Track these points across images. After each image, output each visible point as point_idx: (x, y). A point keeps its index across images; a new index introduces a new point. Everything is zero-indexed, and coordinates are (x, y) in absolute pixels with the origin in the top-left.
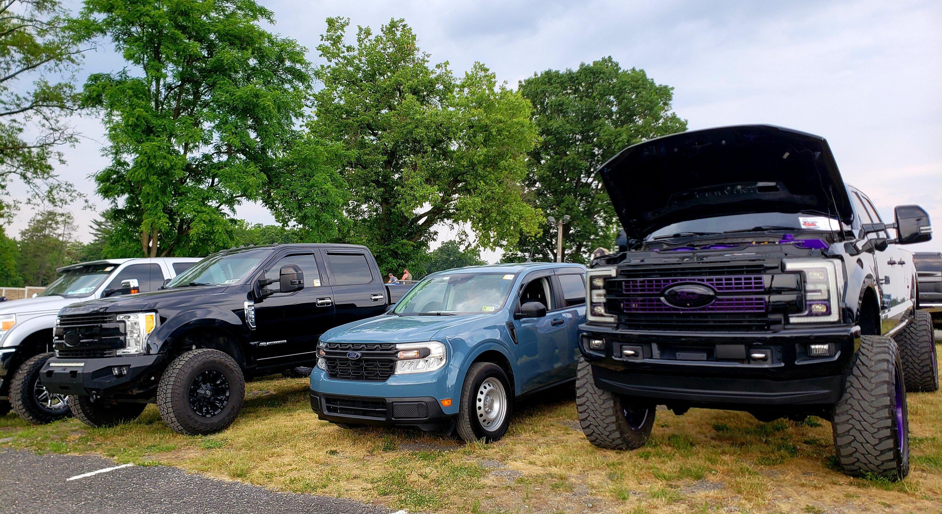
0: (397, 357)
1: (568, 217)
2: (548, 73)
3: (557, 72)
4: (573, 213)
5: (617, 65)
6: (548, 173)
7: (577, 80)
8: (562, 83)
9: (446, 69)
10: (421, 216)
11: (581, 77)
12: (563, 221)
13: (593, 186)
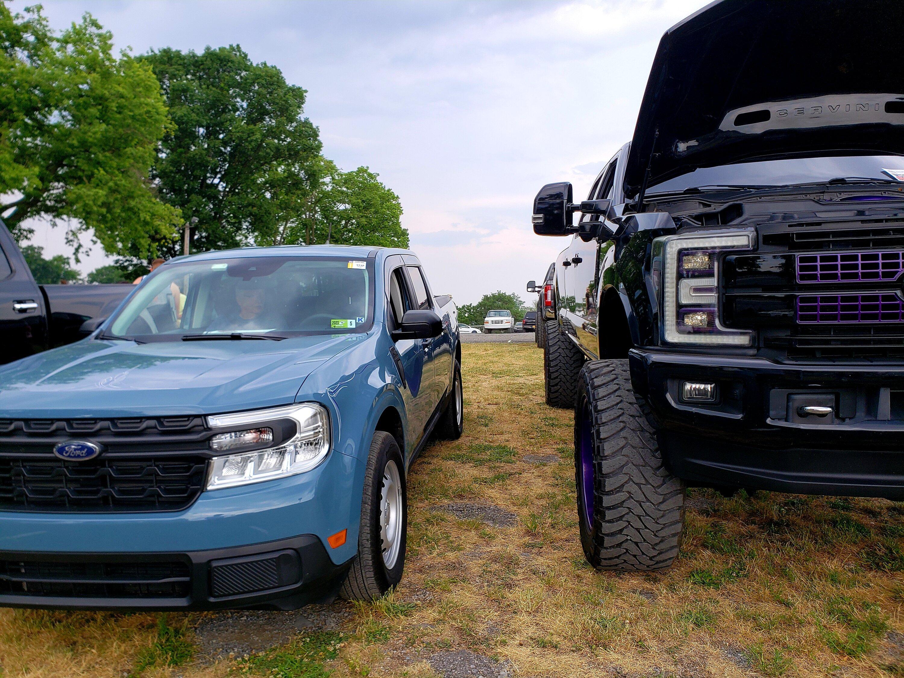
0: (210, 448)
1: (196, 220)
2: (167, 52)
3: (178, 52)
4: (201, 216)
5: (246, 56)
6: (171, 168)
7: (201, 65)
8: (184, 65)
9: (39, 15)
10: (6, 208)
11: (207, 62)
12: (190, 224)
13: (220, 188)
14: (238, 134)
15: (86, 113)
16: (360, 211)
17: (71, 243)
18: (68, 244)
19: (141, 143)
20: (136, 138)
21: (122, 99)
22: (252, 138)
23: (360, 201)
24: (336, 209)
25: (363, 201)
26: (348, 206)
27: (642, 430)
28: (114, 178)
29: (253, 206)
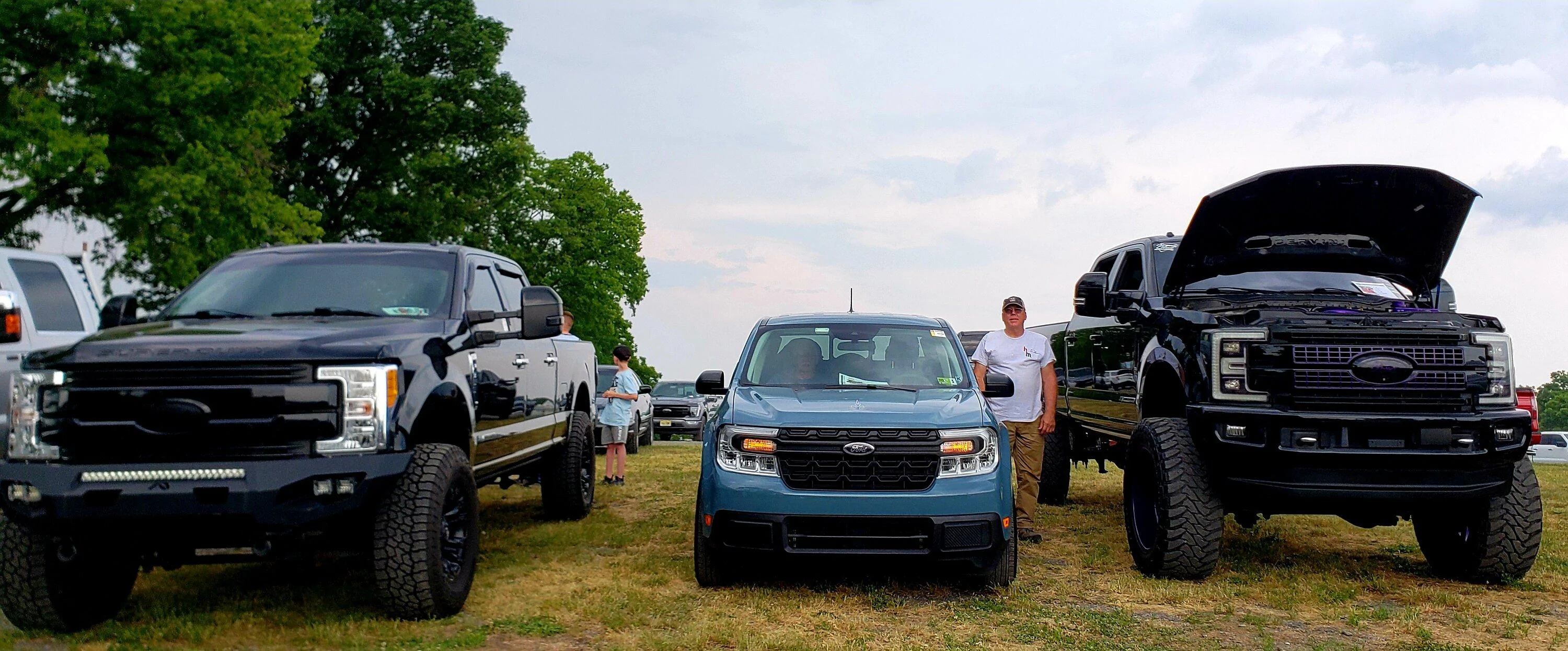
14: (393, 91)
15: (192, 55)
16: (573, 225)
17: (101, 260)
18: (96, 261)
19: (268, 103)
20: (261, 95)
21: (254, 35)
22: (416, 98)
23: (575, 208)
24: (527, 219)
25: (580, 210)
26: (547, 216)
27: (1194, 464)
28: (217, 158)
29: (403, 211)
